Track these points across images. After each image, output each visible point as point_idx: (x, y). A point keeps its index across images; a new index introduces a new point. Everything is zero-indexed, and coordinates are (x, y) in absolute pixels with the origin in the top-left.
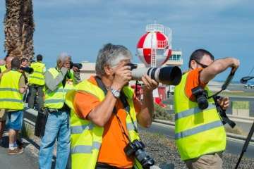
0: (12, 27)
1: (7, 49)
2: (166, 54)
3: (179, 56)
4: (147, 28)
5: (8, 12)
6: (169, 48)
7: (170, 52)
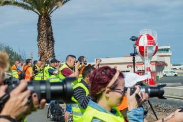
0: (41, 43)
1: (40, 55)
2: (154, 49)
3: (168, 49)
4: (141, 32)
5: (39, 34)
6: (156, 45)
7: (157, 47)
